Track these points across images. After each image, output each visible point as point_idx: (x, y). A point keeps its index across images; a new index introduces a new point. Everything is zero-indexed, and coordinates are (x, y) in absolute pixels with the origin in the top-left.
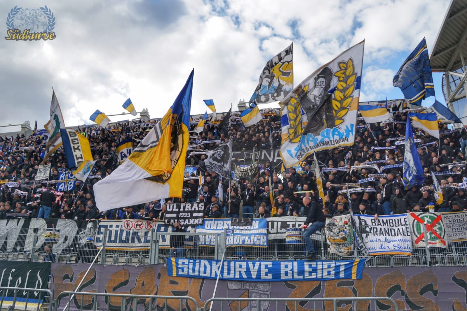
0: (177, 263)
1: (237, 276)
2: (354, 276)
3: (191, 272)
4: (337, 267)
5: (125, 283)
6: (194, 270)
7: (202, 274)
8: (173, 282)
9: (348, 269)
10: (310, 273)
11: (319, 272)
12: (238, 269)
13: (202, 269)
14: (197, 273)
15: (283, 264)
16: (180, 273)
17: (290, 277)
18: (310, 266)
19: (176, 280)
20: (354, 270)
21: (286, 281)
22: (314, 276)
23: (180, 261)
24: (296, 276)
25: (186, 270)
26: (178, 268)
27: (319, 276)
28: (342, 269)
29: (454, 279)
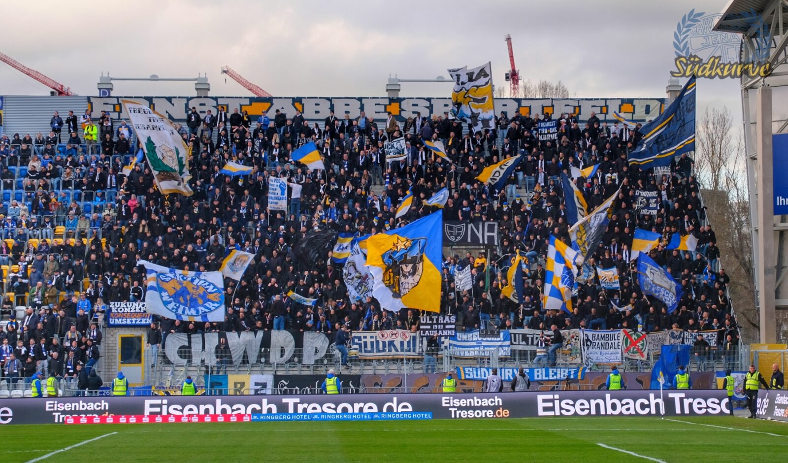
0: (464, 371)
1: (507, 378)
2: (579, 378)
3: (475, 377)
4: (569, 372)
5: (427, 385)
6: (477, 375)
7: (483, 377)
8: (462, 384)
9: (576, 373)
10: (553, 376)
11: (558, 375)
12: (507, 374)
13: (483, 374)
14: (479, 377)
15: (536, 370)
16: (467, 377)
17: (540, 378)
18: (553, 372)
19: (465, 382)
20: (580, 373)
21: (538, 381)
22: (555, 377)
23: (466, 370)
24: (544, 378)
25: (471, 375)
26: (465, 374)
27: (558, 377)
28: (572, 373)
29: (637, 380)
